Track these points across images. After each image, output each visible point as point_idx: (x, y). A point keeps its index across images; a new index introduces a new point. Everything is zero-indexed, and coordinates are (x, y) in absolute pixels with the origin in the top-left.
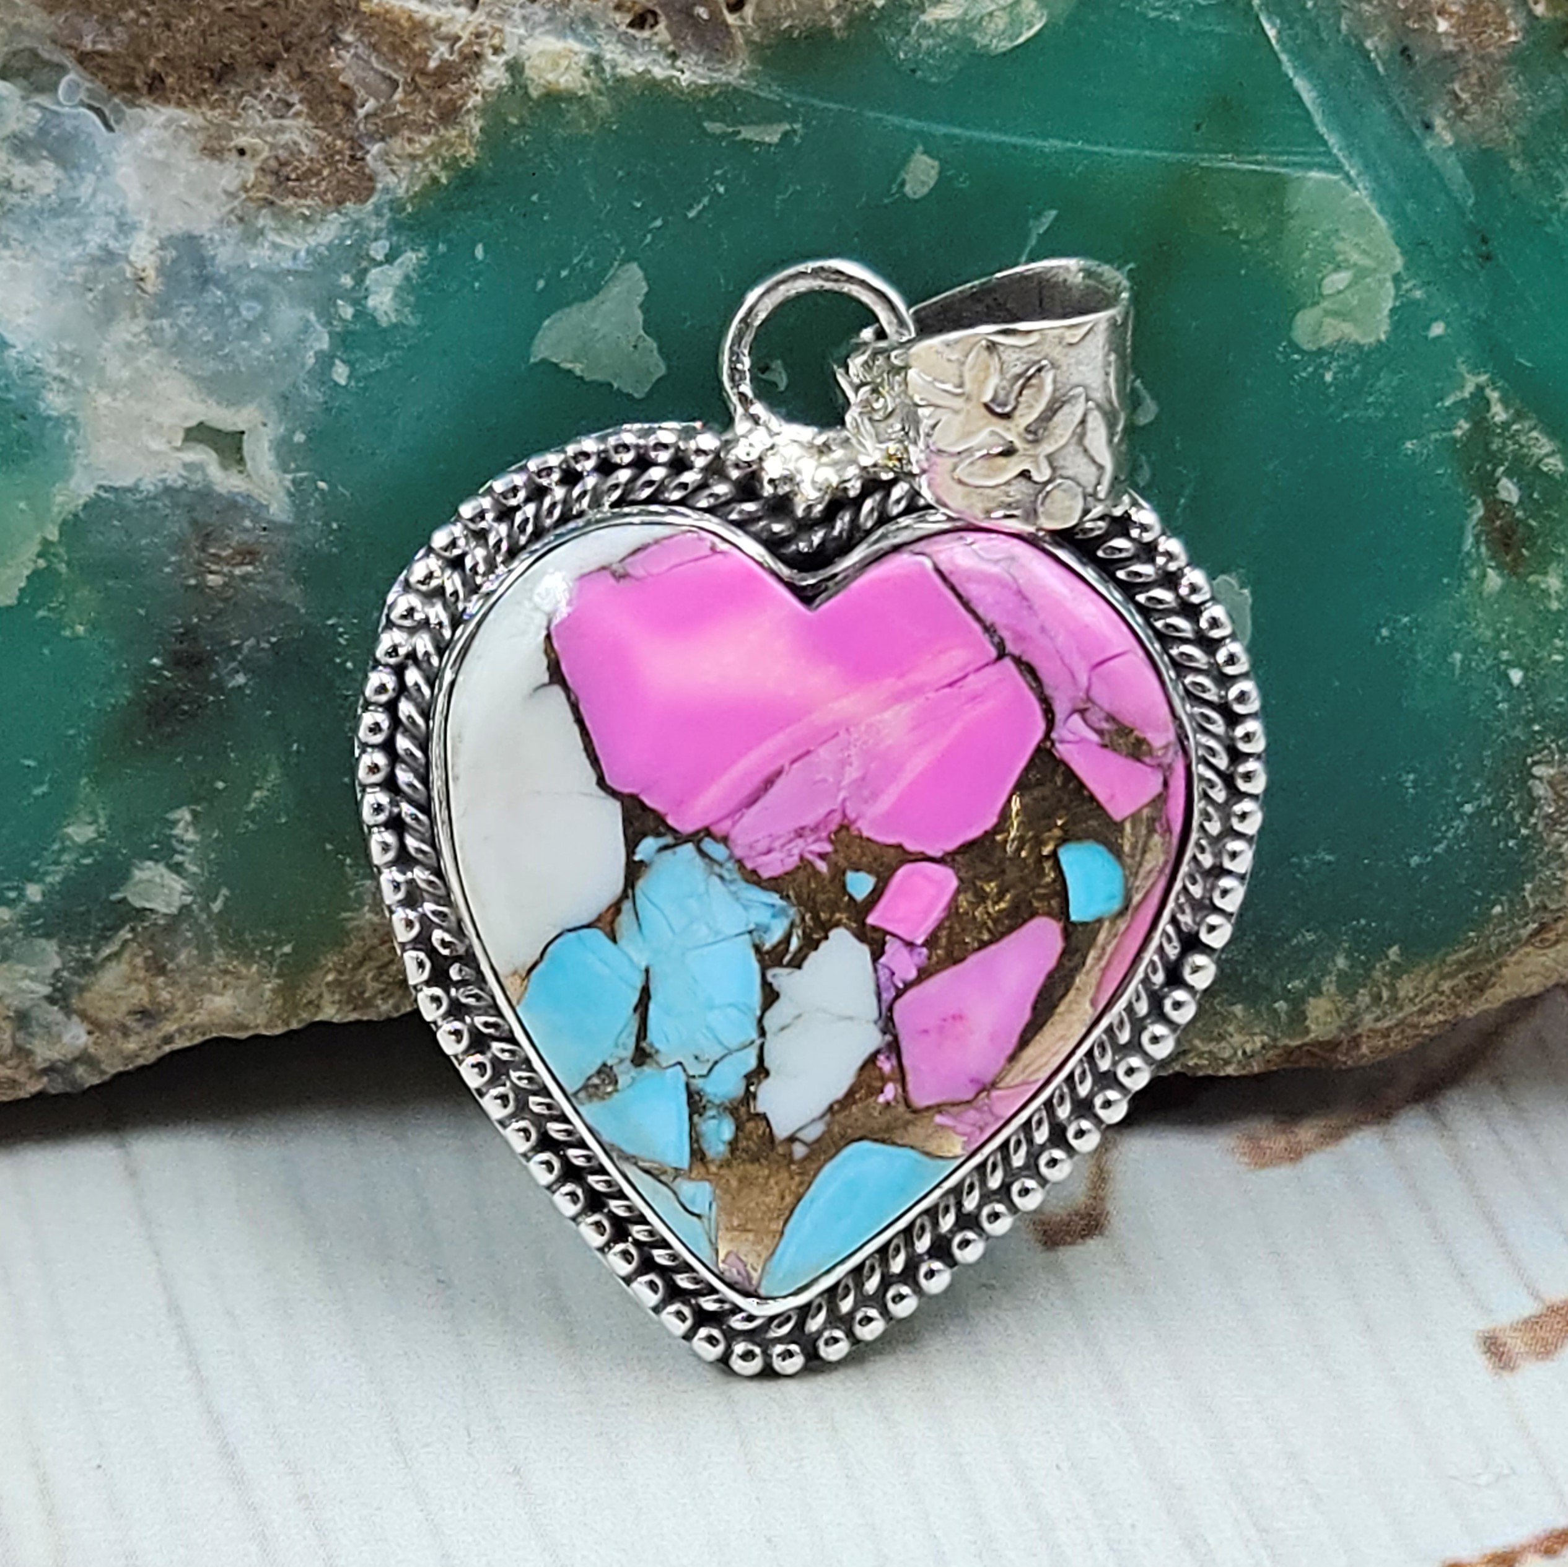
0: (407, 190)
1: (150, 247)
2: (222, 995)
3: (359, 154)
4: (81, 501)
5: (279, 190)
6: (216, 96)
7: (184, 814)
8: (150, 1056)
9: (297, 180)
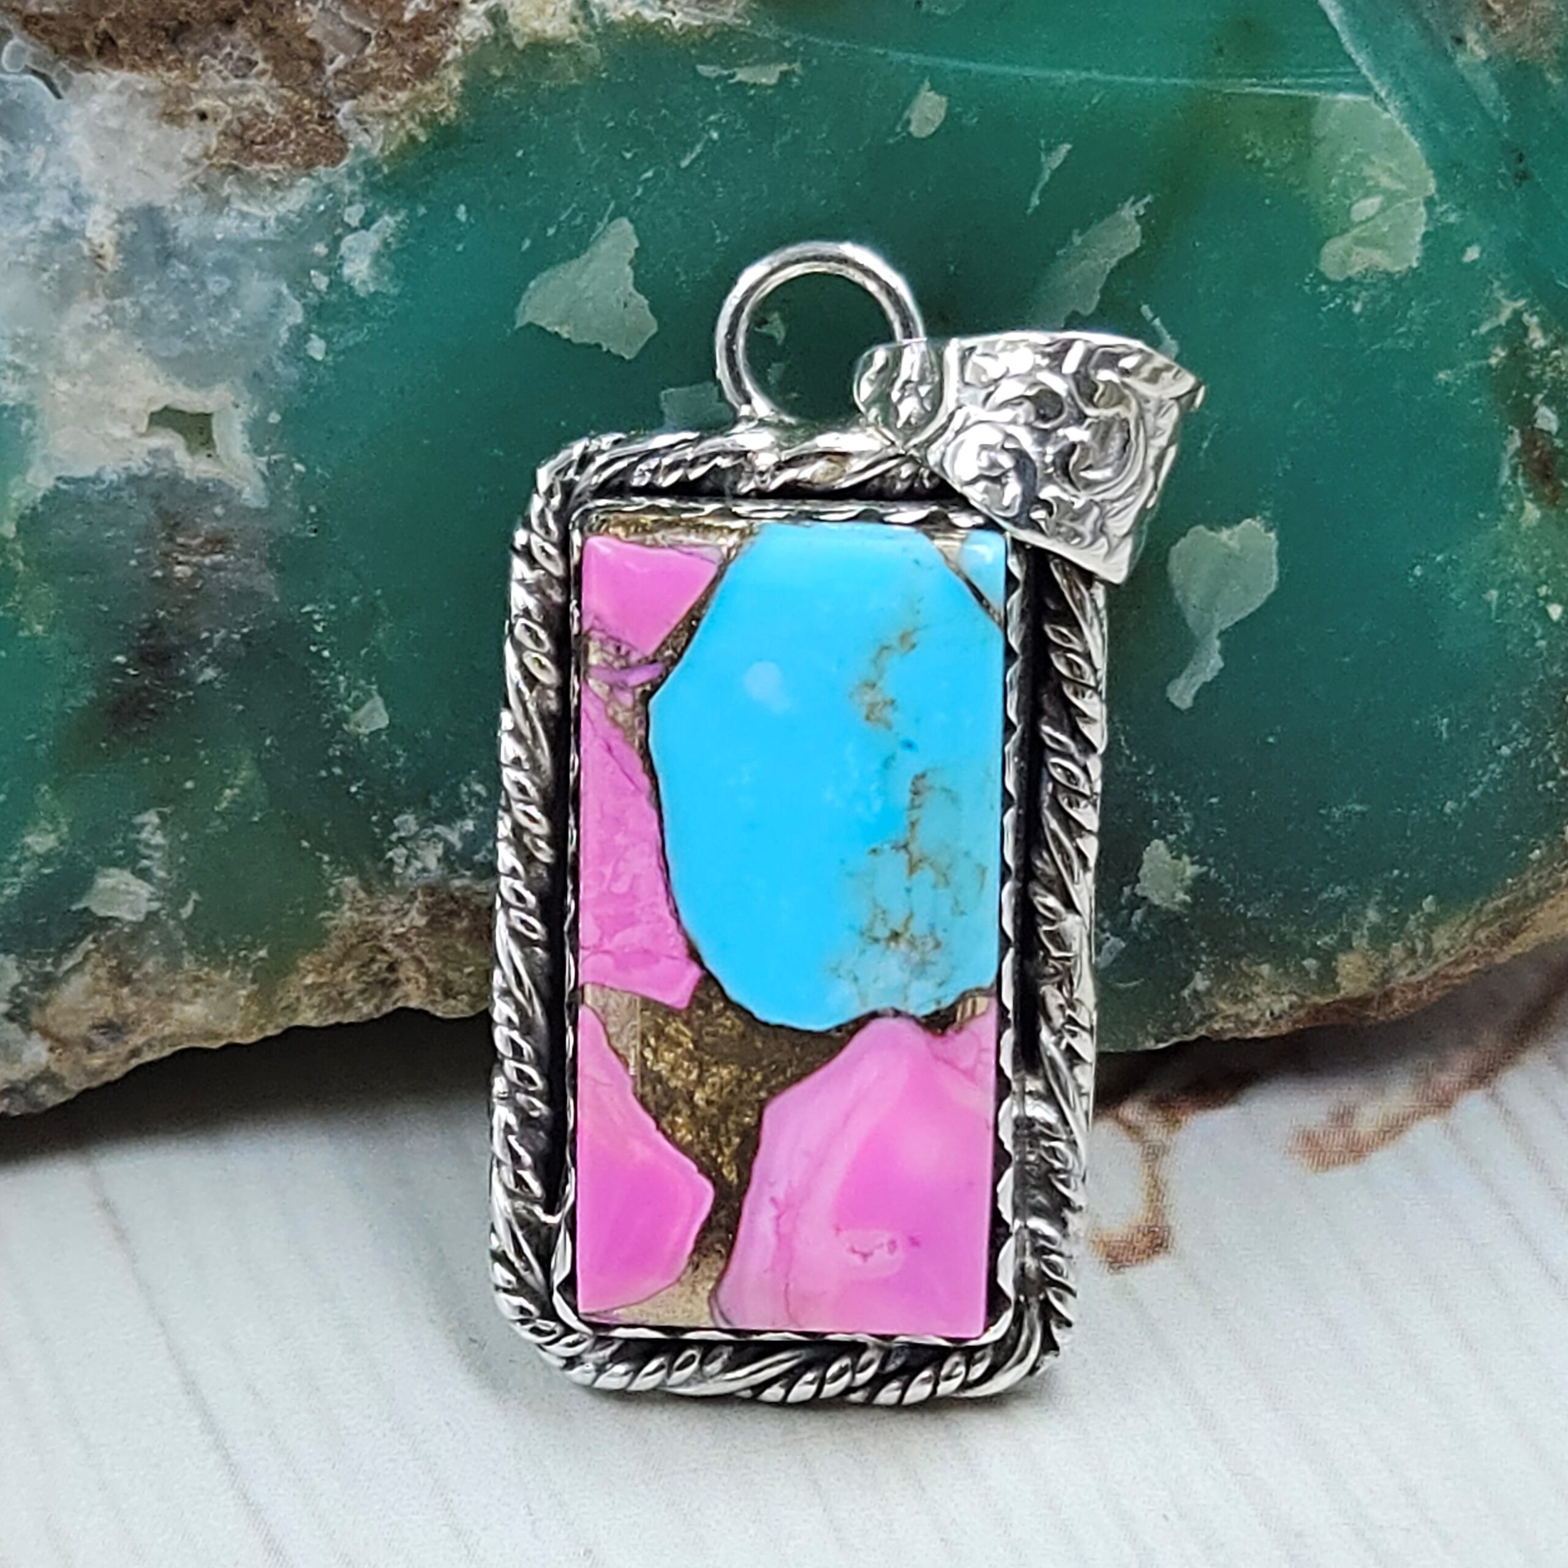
0: (382, 150)
1: (108, 222)
2: (192, 1003)
3: (328, 114)
4: (40, 494)
5: (245, 154)
6: (171, 57)
7: (151, 818)
8: (117, 1072)
9: (263, 143)
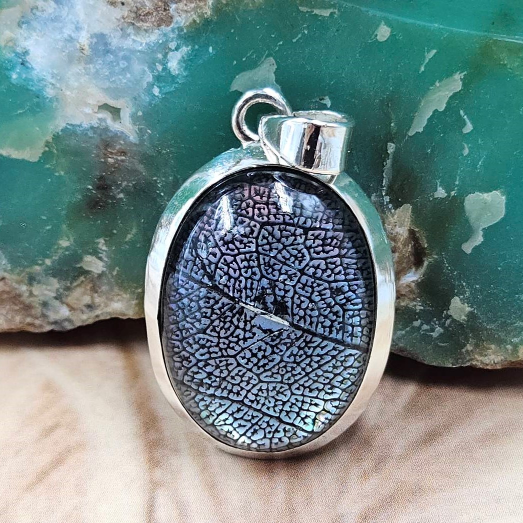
0: (184, 24)
1: (87, 37)
2: (117, 302)
3: (167, 8)
4: (61, 129)
5: (137, 19)
7: (102, 241)
8: (91, 321)
9: (144, 16)
